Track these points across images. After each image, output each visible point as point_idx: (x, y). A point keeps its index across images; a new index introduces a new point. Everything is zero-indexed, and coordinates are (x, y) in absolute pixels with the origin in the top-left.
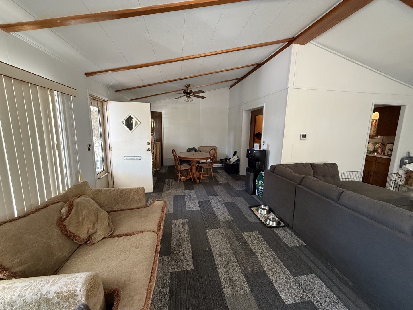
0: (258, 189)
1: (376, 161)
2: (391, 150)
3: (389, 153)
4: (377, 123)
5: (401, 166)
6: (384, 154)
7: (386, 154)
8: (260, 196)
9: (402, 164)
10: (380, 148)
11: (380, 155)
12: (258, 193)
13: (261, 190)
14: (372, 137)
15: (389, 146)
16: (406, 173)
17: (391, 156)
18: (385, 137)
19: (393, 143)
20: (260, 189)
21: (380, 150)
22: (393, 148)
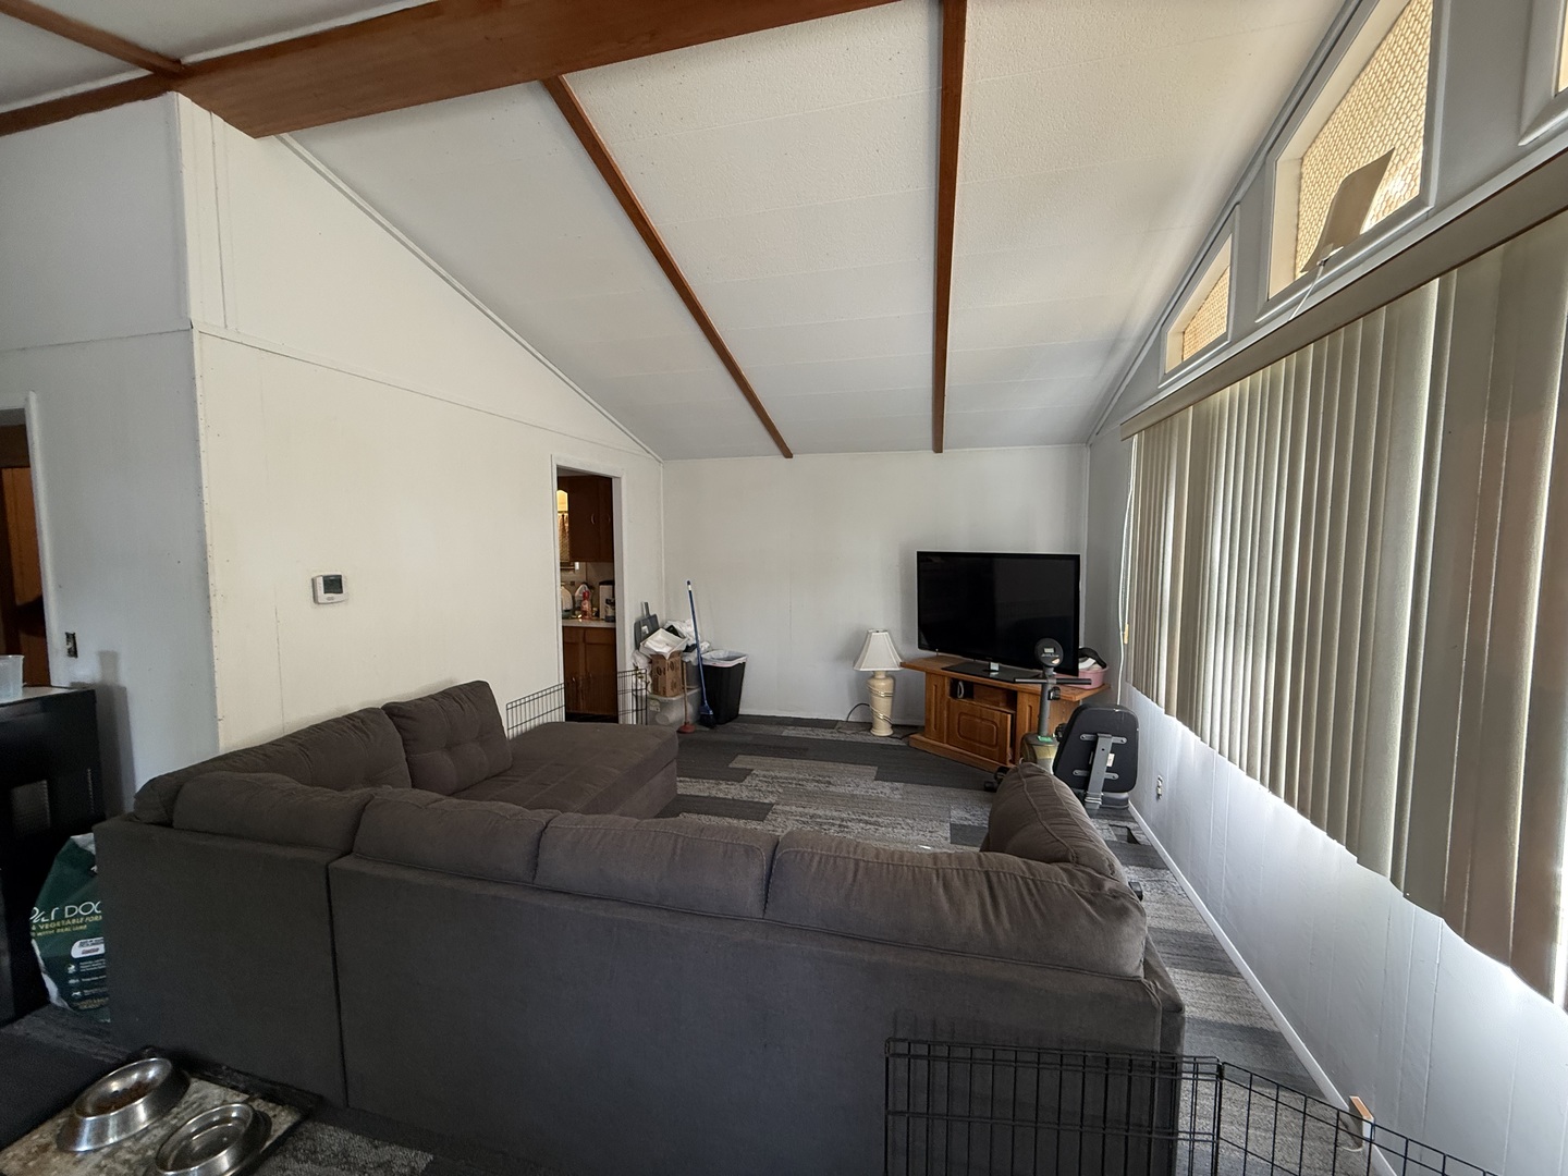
0: (58, 966)
1: (584, 640)
2: (611, 603)
3: (610, 614)
4: (567, 525)
5: (637, 647)
6: (597, 614)
7: (602, 616)
8: (84, 1006)
9: (639, 639)
10: (587, 599)
11: (590, 619)
12: (65, 992)
13: (85, 967)
14: (565, 566)
15: (604, 591)
16: (651, 662)
17: (613, 619)
18: (589, 564)
19: (612, 583)
20: (78, 961)
21: (586, 606)
22: (614, 596)
